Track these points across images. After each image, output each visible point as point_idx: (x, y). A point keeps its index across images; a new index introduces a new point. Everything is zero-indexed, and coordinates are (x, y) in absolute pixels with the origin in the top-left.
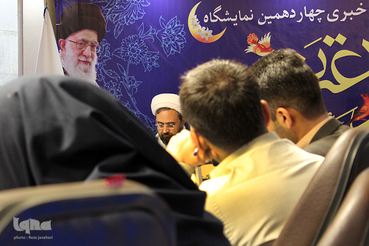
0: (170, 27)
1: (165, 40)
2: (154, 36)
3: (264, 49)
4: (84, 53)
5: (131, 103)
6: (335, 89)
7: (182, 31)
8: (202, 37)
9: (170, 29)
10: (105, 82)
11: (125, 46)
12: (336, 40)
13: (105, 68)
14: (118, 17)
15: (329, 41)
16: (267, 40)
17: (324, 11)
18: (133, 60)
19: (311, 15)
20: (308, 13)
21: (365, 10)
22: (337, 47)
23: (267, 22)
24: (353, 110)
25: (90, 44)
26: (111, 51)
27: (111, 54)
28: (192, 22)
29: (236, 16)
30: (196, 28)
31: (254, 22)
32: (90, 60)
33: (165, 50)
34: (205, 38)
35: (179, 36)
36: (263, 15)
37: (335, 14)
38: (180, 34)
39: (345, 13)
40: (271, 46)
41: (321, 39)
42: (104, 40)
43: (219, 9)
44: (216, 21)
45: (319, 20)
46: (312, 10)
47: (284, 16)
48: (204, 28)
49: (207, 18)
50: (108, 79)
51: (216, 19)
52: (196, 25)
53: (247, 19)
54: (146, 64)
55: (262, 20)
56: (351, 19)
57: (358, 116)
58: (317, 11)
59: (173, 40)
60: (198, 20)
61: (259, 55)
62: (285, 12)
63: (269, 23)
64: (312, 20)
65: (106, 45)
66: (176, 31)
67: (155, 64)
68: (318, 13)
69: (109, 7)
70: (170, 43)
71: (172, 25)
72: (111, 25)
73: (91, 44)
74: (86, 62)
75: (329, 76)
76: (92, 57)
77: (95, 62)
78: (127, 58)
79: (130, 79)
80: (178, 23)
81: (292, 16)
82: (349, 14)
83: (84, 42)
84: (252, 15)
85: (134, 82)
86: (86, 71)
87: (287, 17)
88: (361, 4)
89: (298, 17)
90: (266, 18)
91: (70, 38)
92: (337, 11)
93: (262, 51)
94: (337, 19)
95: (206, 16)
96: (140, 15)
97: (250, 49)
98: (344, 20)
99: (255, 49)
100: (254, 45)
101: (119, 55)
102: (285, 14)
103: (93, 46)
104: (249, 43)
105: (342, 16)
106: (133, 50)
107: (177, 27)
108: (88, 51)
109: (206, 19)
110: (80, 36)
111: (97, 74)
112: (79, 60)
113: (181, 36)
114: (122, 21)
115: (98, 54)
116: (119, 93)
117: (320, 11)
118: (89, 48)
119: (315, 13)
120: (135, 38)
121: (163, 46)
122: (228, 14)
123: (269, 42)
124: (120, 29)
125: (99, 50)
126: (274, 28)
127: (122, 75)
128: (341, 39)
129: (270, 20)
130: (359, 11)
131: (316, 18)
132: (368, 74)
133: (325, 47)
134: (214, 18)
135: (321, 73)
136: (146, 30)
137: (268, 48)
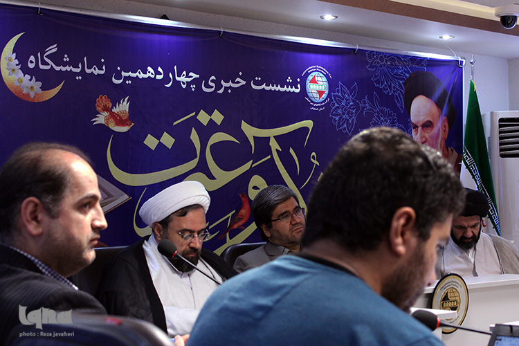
3: (120, 122)
6: (209, 186)
8: (25, 91)
12: (212, 117)
15: (203, 117)
16: (123, 107)
17: (198, 76)
19: (183, 80)
20: (179, 76)
21: (244, 83)
22: (213, 127)
23: (124, 81)
24: (230, 215)
28: (8, 64)
29: (80, 65)
30: (13, 75)
31: (106, 78)
34: (28, 94)
36: (119, 68)
37: (211, 81)
39: (222, 82)
40: (129, 118)
41: (194, 114)
43: (53, 49)
44: (48, 67)
45: (193, 87)
46: (184, 73)
47: (148, 75)
48: (28, 77)
49: (34, 61)
51: (48, 64)
52: (14, 70)
53: (97, 72)
55: (118, 77)
56: (230, 91)
57: (236, 223)
58: (191, 74)
60: (18, 63)
61: (113, 129)
62: (150, 69)
63: (127, 82)
64: (184, 86)
68: (191, 77)
75: (202, 167)
81: (159, 77)
82: (227, 85)
84: (104, 68)
87: (153, 76)
88: (241, 73)
89: (166, 79)
90: (124, 74)
92: (213, 78)
93: (117, 124)
94: (213, 89)
95: (32, 58)
97: (101, 119)
98: (221, 91)
99: (107, 119)
100: (106, 114)
102: (149, 72)
104: (99, 109)
105: (219, 86)
109: (31, 62)
117: (195, 76)
119: (187, 76)
122: (68, 59)
123: (127, 110)
126: (133, 90)
129: (129, 78)
130: (238, 82)
131: (189, 84)
132: (246, 167)
133: (198, 126)
134: (45, 63)
135: (193, 164)
137: (126, 120)
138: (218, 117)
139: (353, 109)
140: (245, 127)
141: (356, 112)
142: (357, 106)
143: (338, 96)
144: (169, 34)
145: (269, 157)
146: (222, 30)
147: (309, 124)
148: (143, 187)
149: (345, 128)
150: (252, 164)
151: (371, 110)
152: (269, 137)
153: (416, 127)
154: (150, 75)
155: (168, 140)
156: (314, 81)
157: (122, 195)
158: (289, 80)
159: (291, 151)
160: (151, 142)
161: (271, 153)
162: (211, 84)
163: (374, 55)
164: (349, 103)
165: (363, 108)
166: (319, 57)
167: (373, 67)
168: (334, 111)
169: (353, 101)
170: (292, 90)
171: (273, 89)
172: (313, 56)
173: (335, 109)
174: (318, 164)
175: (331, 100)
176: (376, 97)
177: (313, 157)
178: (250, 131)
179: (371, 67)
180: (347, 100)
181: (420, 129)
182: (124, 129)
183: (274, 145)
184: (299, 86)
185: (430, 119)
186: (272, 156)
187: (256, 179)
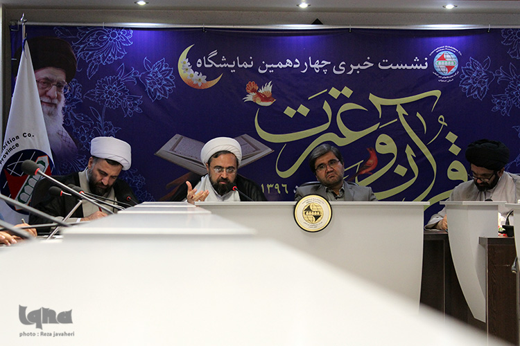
0: (156, 70)
1: (150, 83)
2: (137, 79)
3: (265, 99)
4: (48, 94)
6: (340, 142)
7: (171, 75)
8: (195, 82)
9: (156, 72)
10: (74, 128)
11: (100, 87)
12: (342, 92)
13: (75, 111)
14: (92, 55)
15: (334, 93)
16: (268, 89)
17: (330, 63)
18: (110, 103)
19: (316, 66)
20: (313, 64)
21: (372, 65)
22: (343, 100)
23: (268, 71)
24: (359, 163)
25: (56, 83)
26: (83, 93)
27: (83, 96)
28: (183, 66)
29: (234, 63)
30: (187, 73)
31: (254, 70)
32: (56, 101)
33: (150, 95)
34: (197, 84)
35: (166, 80)
36: (263, 62)
37: (341, 66)
38: (168, 77)
39: (351, 66)
40: (272, 96)
41: (326, 90)
42: (74, 80)
43: (214, 53)
44: (211, 66)
45: (325, 71)
46: (318, 61)
47: (287, 65)
48: (197, 73)
50: (77, 124)
51: (211, 64)
52: (187, 69)
53: (247, 66)
54: (126, 109)
55: (263, 68)
56: (358, 72)
57: (364, 169)
58: (323, 62)
59: (160, 84)
60: (190, 64)
61: (259, 104)
62: (288, 61)
63: (270, 71)
64: (317, 71)
65: (76, 87)
66: (163, 75)
67: (137, 109)
68: (323, 64)
69: (81, 43)
70: (155, 87)
71: (158, 67)
72: (83, 64)
73: (58, 83)
74: (51, 104)
75: (334, 129)
76: (59, 98)
77: (62, 104)
78: (103, 101)
79: (106, 125)
80: (166, 66)
81: (295, 66)
82: (356, 68)
83: (49, 82)
84: (252, 63)
85: (111, 128)
86: (50, 114)
87: (291, 66)
88: (368, 58)
89: (302, 67)
90: (267, 66)
92: (343, 63)
93: (262, 101)
94: (343, 72)
95: (200, 61)
96: (119, 55)
97: (250, 98)
98: (350, 73)
99: (254, 98)
100: (254, 94)
101: (93, 97)
102: (288, 63)
103: (59, 86)
104: (248, 91)
105: (348, 69)
106: (111, 93)
107: (165, 70)
108: (52, 91)
109: (199, 63)
111: (64, 118)
112: (42, 102)
113: (169, 81)
114: (98, 60)
115: (66, 96)
117: (326, 63)
118: (54, 88)
119: (320, 64)
120: (113, 80)
121: (147, 89)
122: (225, 59)
123: (270, 91)
124: (94, 69)
125: (68, 91)
126: (275, 77)
127: (96, 120)
128: (347, 92)
129: (272, 68)
130: (366, 65)
131: (321, 69)
132: (374, 128)
133: (330, 99)
134: (208, 63)
135: (326, 126)
136: (128, 71)
137: (269, 98)
139: (485, 79)
140: (372, 98)
141: (489, 81)
142: (489, 76)
143: (469, 69)
144: (304, 35)
145: (396, 120)
146: (350, 27)
147: (437, 93)
148: (284, 143)
149: (476, 95)
150: (380, 126)
151: (506, 78)
152: (396, 105)
154: (288, 65)
157: (266, 149)
158: (416, 59)
159: (418, 115)
160: (289, 112)
161: (398, 117)
162: (340, 68)
163: (510, 32)
164: (481, 74)
165: (497, 77)
166: (448, 39)
167: (510, 42)
168: (463, 81)
169: (485, 72)
170: (419, 68)
171: (400, 68)
172: (442, 39)
173: (466, 79)
174: (446, 125)
175: (461, 73)
176: (512, 67)
177: (441, 119)
178: (377, 101)
179: (506, 42)
180: (478, 71)
182: (268, 104)
183: (401, 111)
184: (426, 63)
186: (399, 119)
187: (383, 138)
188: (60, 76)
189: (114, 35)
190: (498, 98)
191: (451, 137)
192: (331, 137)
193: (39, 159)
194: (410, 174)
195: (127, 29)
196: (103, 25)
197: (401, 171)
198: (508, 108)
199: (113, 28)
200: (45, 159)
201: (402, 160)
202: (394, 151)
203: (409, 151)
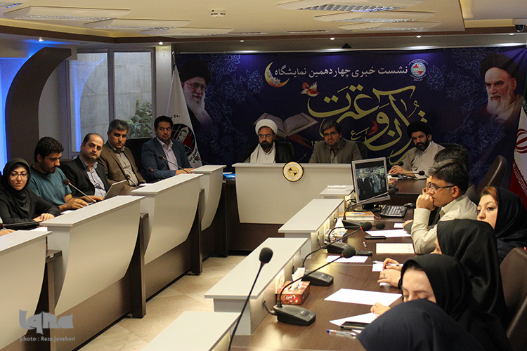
0: (253, 76)
1: (250, 85)
2: (243, 82)
4: (196, 91)
5: (228, 122)
6: (356, 117)
7: (261, 79)
8: (274, 84)
9: (253, 78)
11: (224, 88)
12: (357, 88)
13: (211, 101)
15: (352, 88)
16: (315, 86)
17: (350, 71)
18: (229, 96)
19: (342, 73)
20: (340, 72)
21: (375, 71)
22: (357, 92)
23: (315, 76)
24: (367, 129)
25: (200, 86)
28: (268, 74)
29: (296, 72)
30: (270, 78)
31: (307, 75)
32: (201, 95)
33: (250, 91)
36: (312, 71)
37: (356, 72)
38: (260, 81)
39: (362, 72)
40: (317, 90)
41: (348, 87)
43: (284, 67)
45: (347, 76)
46: (343, 70)
48: (275, 78)
51: (283, 73)
52: (270, 76)
53: (303, 74)
54: (237, 99)
55: (312, 75)
56: (366, 76)
57: (370, 133)
58: (346, 70)
59: (255, 85)
60: (271, 73)
61: (310, 95)
62: (326, 70)
64: (343, 76)
66: (257, 80)
67: (243, 99)
70: (253, 86)
74: (198, 97)
75: (352, 109)
76: (202, 94)
77: (204, 97)
78: (225, 95)
79: (227, 108)
80: (258, 75)
81: (330, 73)
82: (365, 73)
83: (196, 85)
84: (306, 72)
85: (229, 110)
86: (198, 102)
87: (328, 73)
88: (372, 67)
89: (334, 73)
90: (314, 73)
91: (188, 82)
92: (358, 71)
93: (312, 93)
94: (357, 76)
95: (276, 71)
96: (233, 69)
97: (304, 92)
98: (362, 76)
99: (307, 92)
100: (307, 90)
101: (220, 93)
102: (326, 72)
103: (202, 87)
104: (304, 88)
105: (360, 74)
106: (229, 90)
107: (258, 77)
108: (199, 90)
109: (276, 73)
110: (194, 80)
111: (205, 105)
112: (193, 96)
113: (260, 83)
114: (221, 72)
115: (206, 92)
116: (219, 116)
117: (348, 71)
118: (200, 88)
119: (344, 72)
120: (230, 83)
121: (248, 88)
122: (291, 70)
123: (316, 88)
125: (207, 90)
126: (319, 80)
129: (317, 75)
130: (371, 72)
131: (345, 75)
132: (376, 108)
133: (350, 92)
134: (281, 72)
135: (348, 108)
136: (238, 78)
137: (316, 92)
138: (360, 88)
139: (442, 78)
140: (374, 90)
141: (444, 80)
142: (445, 77)
143: (432, 73)
145: (389, 104)
146: (361, 50)
148: (323, 118)
149: (436, 88)
150: (379, 107)
151: (455, 78)
152: (388, 95)
153: (489, 85)
155: (335, 99)
156: (416, 67)
157: (314, 121)
158: (401, 67)
159: (402, 100)
160: (327, 100)
161: (390, 102)
162: (356, 74)
163: (458, 50)
164: (439, 76)
165: (449, 78)
166: (420, 55)
167: (458, 56)
168: (429, 80)
169: (442, 74)
170: (402, 73)
171: (391, 73)
172: (416, 55)
174: (419, 106)
175: (427, 75)
176: (459, 71)
177: (415, 103)
178: (377, 93)
179: (455, 56)
180: (438, 74)
181: (492, 86)
182: (315, 95)
183: (392, 99)
184: (407, 70)
185: (501, 79)
187: (381, 114)
188: (202, 82)
189: (230, 58)
190: (450, 90)
191: (422, 113)
192: (351, 114)
193: (183, 129)
194: (397, 136)
195: (237, 54)
196: (224, 52)
197: (391, 133)
198: (456, 96)
199: (230, 54)
200: (186, 129)
201: (392, 127)
202: (388, 122)
203: (396, 122)
